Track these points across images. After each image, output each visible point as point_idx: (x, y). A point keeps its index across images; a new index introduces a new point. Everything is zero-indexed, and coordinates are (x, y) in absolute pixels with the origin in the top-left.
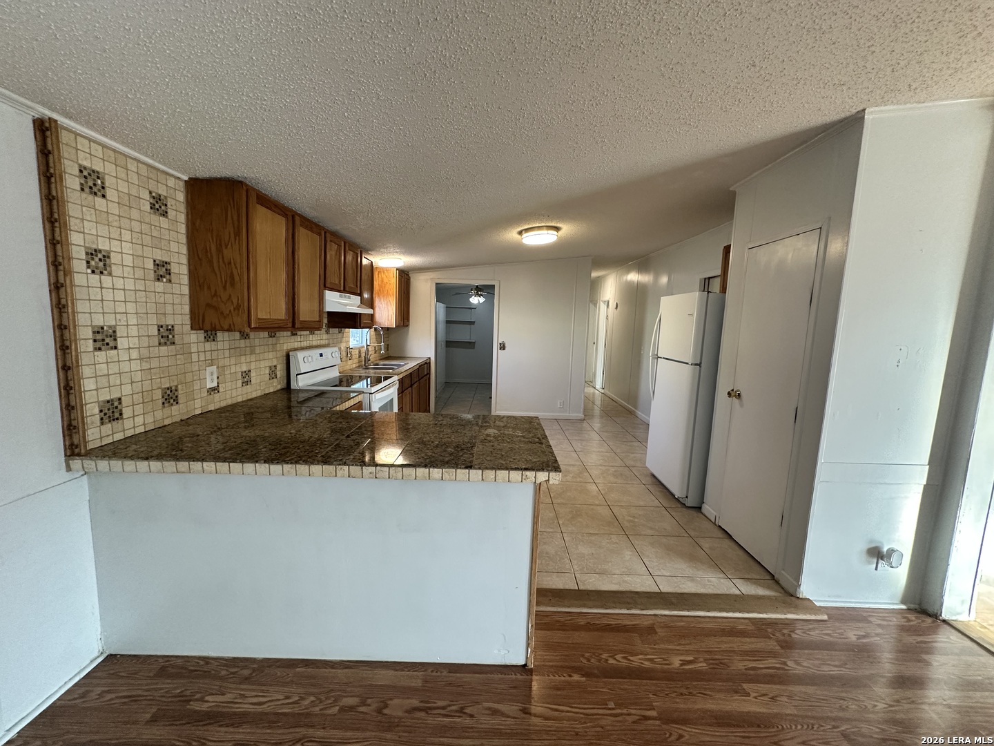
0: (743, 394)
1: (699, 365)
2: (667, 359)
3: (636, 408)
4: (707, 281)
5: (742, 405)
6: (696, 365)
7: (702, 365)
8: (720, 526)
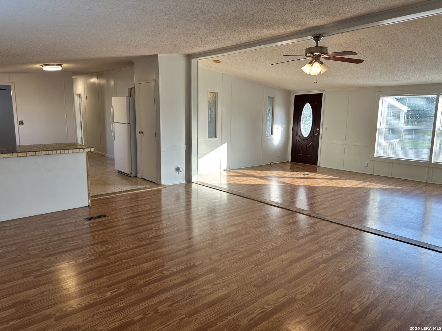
0: (144, 132)
1: (130, 124)
2: (118, 123)
3: (106, 153)
4: (131, 89)
5: (144, 136)
6: (129, 124)
7: (131, 124)
8: (143, 179)
